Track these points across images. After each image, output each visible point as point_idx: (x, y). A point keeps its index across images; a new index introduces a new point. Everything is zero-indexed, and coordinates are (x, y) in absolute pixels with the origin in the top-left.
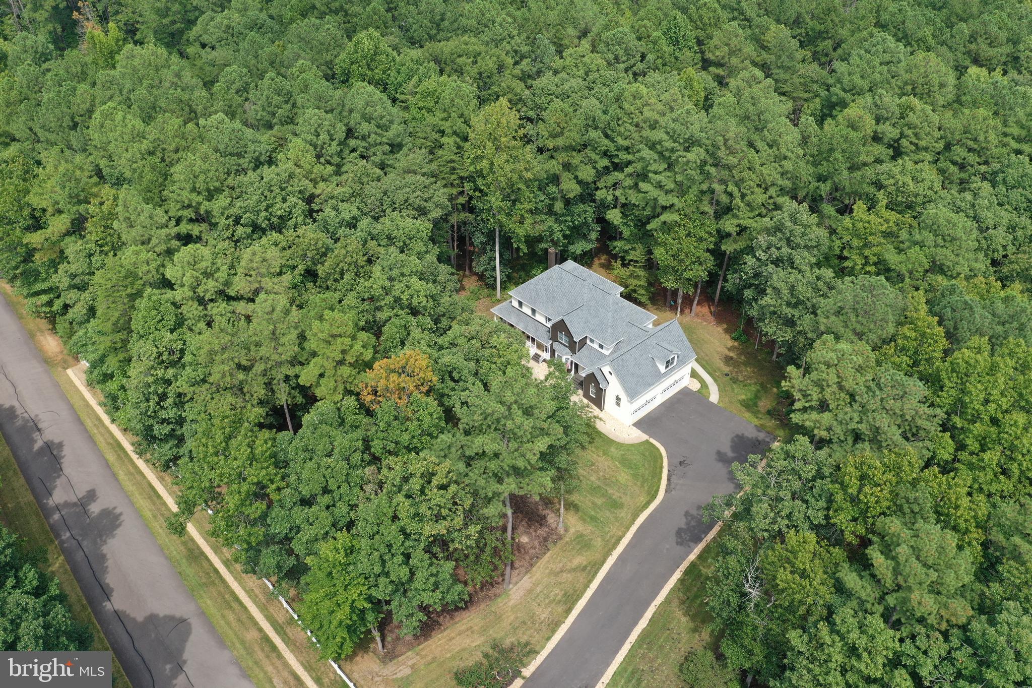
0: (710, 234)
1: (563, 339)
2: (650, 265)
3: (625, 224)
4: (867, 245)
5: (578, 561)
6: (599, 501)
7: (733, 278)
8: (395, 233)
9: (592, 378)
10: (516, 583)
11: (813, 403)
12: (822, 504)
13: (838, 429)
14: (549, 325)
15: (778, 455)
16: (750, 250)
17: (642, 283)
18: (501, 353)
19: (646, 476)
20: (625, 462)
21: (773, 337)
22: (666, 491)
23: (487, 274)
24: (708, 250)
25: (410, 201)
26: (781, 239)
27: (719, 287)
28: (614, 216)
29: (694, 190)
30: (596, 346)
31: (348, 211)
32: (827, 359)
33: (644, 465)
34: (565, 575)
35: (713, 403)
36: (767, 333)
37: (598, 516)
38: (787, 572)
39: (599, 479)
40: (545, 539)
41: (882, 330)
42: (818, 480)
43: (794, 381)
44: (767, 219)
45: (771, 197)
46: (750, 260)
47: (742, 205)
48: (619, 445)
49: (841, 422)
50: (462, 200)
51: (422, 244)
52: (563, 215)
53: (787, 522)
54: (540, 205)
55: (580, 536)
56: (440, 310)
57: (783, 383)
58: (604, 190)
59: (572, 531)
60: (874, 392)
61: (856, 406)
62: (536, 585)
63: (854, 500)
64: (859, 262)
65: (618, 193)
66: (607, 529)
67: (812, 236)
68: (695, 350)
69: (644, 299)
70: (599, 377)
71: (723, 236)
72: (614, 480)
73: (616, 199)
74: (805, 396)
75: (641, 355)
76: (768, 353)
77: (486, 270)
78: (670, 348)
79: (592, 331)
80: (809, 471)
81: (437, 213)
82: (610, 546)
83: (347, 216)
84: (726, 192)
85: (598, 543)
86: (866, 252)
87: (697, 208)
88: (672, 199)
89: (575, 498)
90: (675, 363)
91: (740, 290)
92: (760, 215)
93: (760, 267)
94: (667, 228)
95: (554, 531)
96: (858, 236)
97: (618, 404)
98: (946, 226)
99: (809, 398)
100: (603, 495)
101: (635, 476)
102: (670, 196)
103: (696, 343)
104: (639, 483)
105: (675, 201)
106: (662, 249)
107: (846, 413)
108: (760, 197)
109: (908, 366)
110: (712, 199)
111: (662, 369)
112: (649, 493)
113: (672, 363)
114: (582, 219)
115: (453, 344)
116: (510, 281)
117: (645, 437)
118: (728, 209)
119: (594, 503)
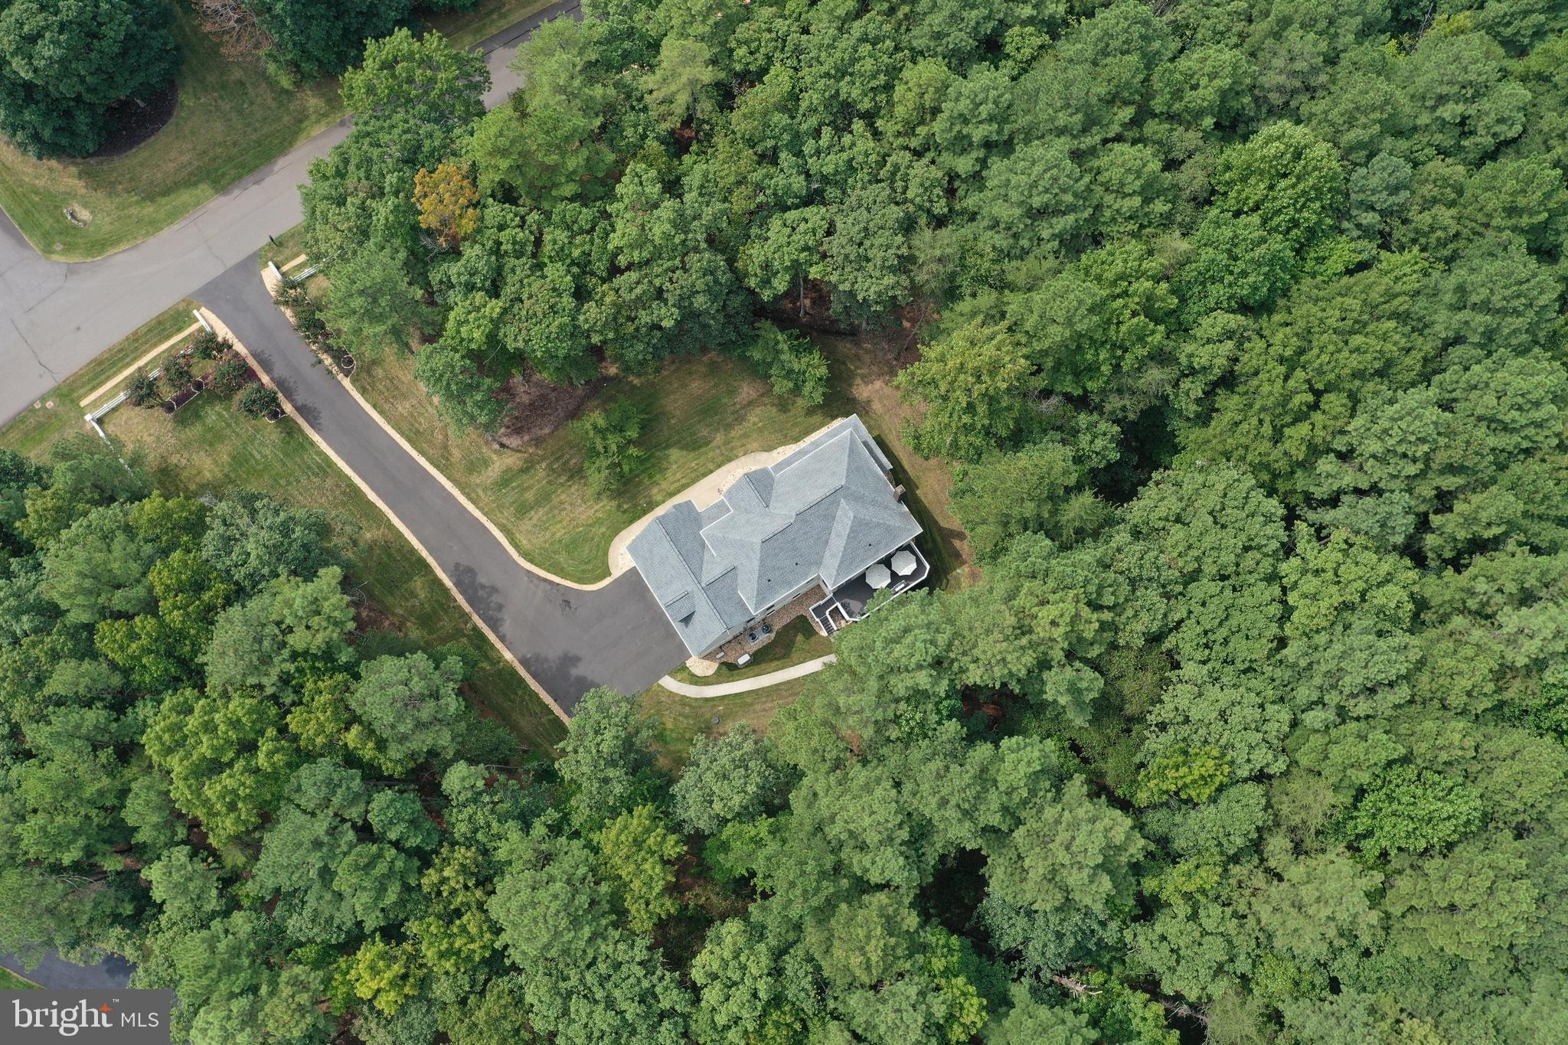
5: (456, 453)
19: (555, 557)
20: (581, 538)
22: (529, 571)
34: (441, 437)
35: (659, 676)
37: (508, 488)
39: (562, 502)
48: (607, 540)
55: (486, 463)
66: (489, 492)
72: (558, 518)
85: (473, 478)
100: (536, 502)
101: (557, 543)
104: (546, 545)
112: (530, 552)
117: (617, 572)
119: (529, 488)
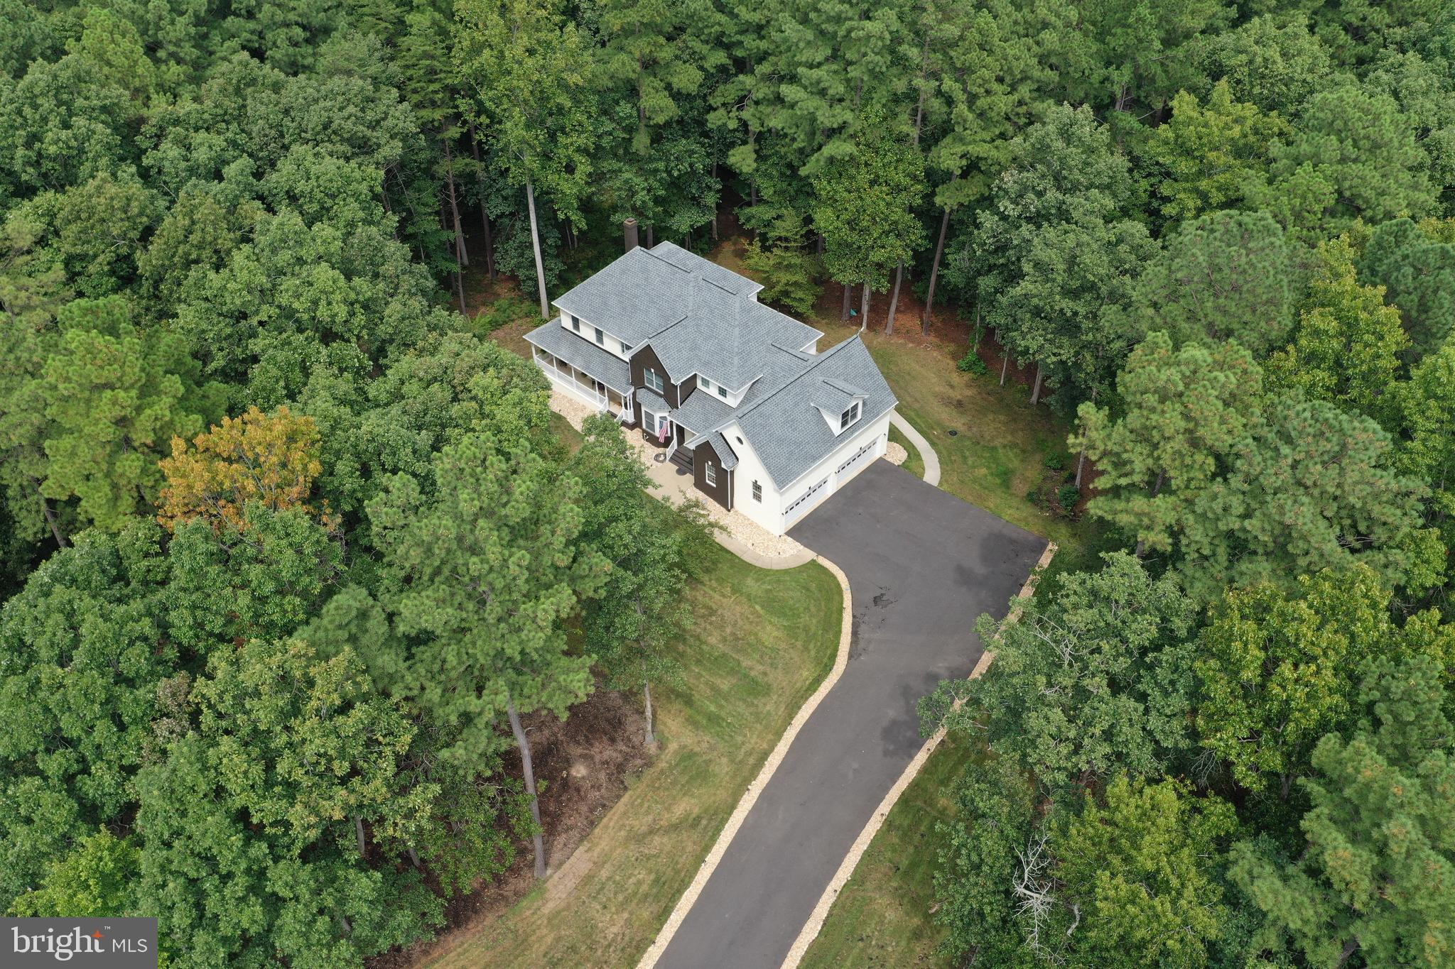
0: (914, 178)
1: (654, 382)
2: (812, 243)
3: (767, 175)
4: (1206, 170)
5: (684, 807)
6: (725, 684)
7: (958, 260)
8: (301, 186)
9: (706, 450)
10: (561, 864)
11: (1136, 478)
12: (1178, 702)
13: (1197, 534)
14: (627, 357)
15: (1073, 599)
16: (987, 201)
17: (800, 277)
18: (487, 409)
19: (813, 629)
20: (773, 605)
21: (1038, 357)
22: (851, 656)
23: (521, 274)
24: (911, 209)
25: (334, 126)
26: (1043, 176)
27: (933, 279)
28: (742, 159)
29: (881, 95)
30: (713, 392)
31: (206, 147)
32: (1160, 384)
33: (807, 609)
34: (657, 840)
35: (930, 486)
36: (1027, 349)
37: (723, 714)
38: (1120, 879)
39: (724, 640)
40: (621, 768)
41: (1269, 320)
42: (1167, 649)
43: (1094, 434)
44: (1018, 139)
45: (1021, 103)
46: (987, 219)
47: (971, 116)
48: (762, 573)
49: (1204, 515)
50: (454, 132)
51: (356, 205)
52: (651, 159)
53: (1106, 749)
54: (605, 142)
55: (687, 756)
56: (383, 330)
57: (1071, 439)
58: (722, 111)
59: (673, 746)
60: (1277, 449)
61: (1236, 481)
62: (599, 865)
63: (1255, 694)
64: (1191, 204)
65: (746, 114)
66: (739, 739)
67: (1102, 166)
68: (895, 393)
69: (802, 308)
70: (719, 449)
71: (935, 178)
72: (752, 639)
73: (744, 124)
74: (1119, 464)
75: (796, 404)
76: (1023, 391)
77: (519, 266)
78: (849, 388)
79: (706, 364)
80: (1144, 629)
81: (392, 150)
82: (746, 773)
83: (201, 155)
84: (939, 93)
85: (723, 767)
86: (1204, 184)
87: (890, 131)
88: (843, 114)
89: (681, 678)
90: (859, 416)
91: (971, 283)
92: (1002, 136)
93: (1006, 231)
94: (837, 167)
95: (636, 750)
96: (1188, 153)
97: (758, 497)
98: (1360, 119)
99: (1128, 467)
100: (733, 672)
101: (792, 631)
102: (838, 109)
103: (896, 380)
104: (799, 644)
105: (848, 116)
106: (829, 212)
107: (1214, 497)
108: (1002, 102)
109: (1328, 389)
110: (915, 111)
111: (835, 425)
112: (818, 661)
113: (854, 416)
114: (684, 167)
115: (397, 396)
116: (562, 283)
117: (809, 555)
118: (946, 129)
119: (714, 688)
